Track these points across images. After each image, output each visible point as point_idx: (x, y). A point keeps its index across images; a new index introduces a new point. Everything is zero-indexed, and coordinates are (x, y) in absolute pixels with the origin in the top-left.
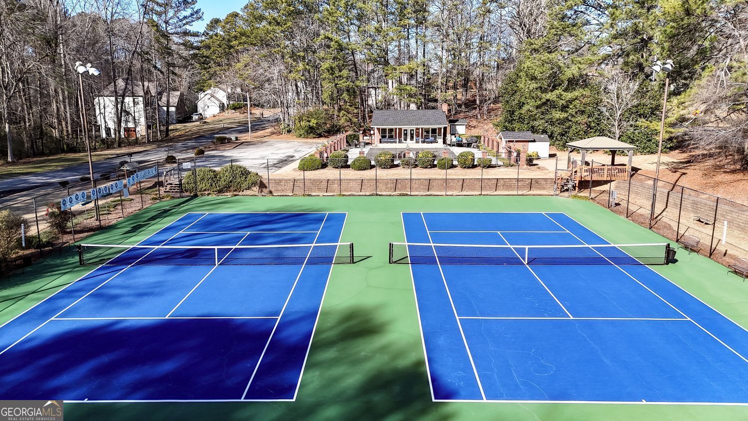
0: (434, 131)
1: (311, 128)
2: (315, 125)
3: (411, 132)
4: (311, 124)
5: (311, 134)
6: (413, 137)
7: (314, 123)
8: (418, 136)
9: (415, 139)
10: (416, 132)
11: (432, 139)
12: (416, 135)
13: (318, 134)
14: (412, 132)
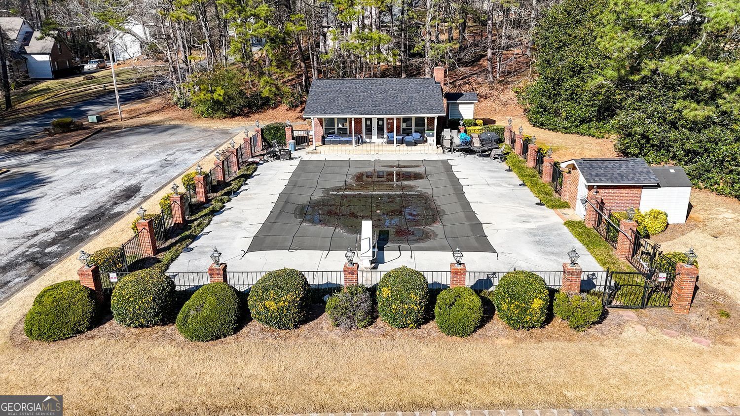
0: (420, 122)
1: (217, 102)
2: (221, 99)
3: (378, 123)
4: (215, 96)
5: (220, 112)
6: (383, 130)
7: (220, 95)
8: (391, 130)
9: (385, 136)
10: (388, 123)
11: (416, 136)
12: (388, 129)
13: (229, 113)
14: (381, 123)
